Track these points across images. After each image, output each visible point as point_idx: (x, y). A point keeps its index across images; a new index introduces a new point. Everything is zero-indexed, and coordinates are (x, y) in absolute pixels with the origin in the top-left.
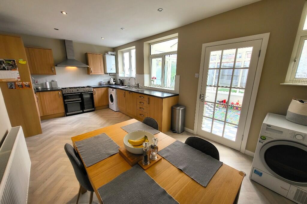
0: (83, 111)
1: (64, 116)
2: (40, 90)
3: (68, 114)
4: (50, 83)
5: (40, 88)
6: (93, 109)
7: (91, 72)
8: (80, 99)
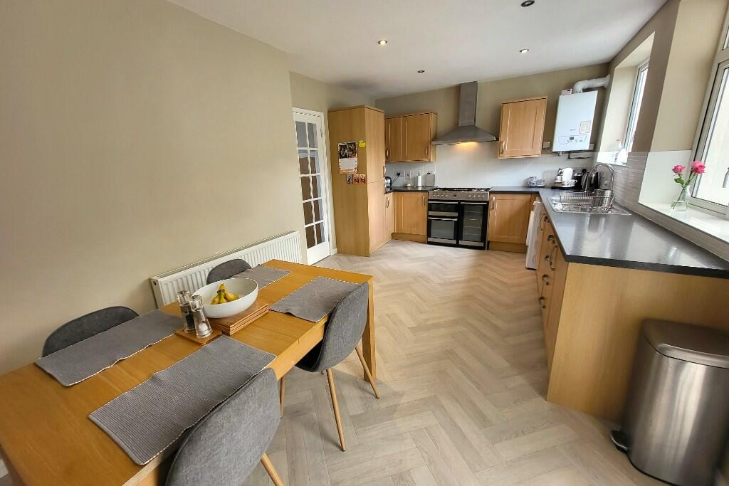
0: (458, 242)
1: (423, 242)
2: (409, 189)
3: (430, 239)
4: (425, 178)
5: (409, 185)
6: (482, 244)
7: (502, 153)
8: (456, 214)
